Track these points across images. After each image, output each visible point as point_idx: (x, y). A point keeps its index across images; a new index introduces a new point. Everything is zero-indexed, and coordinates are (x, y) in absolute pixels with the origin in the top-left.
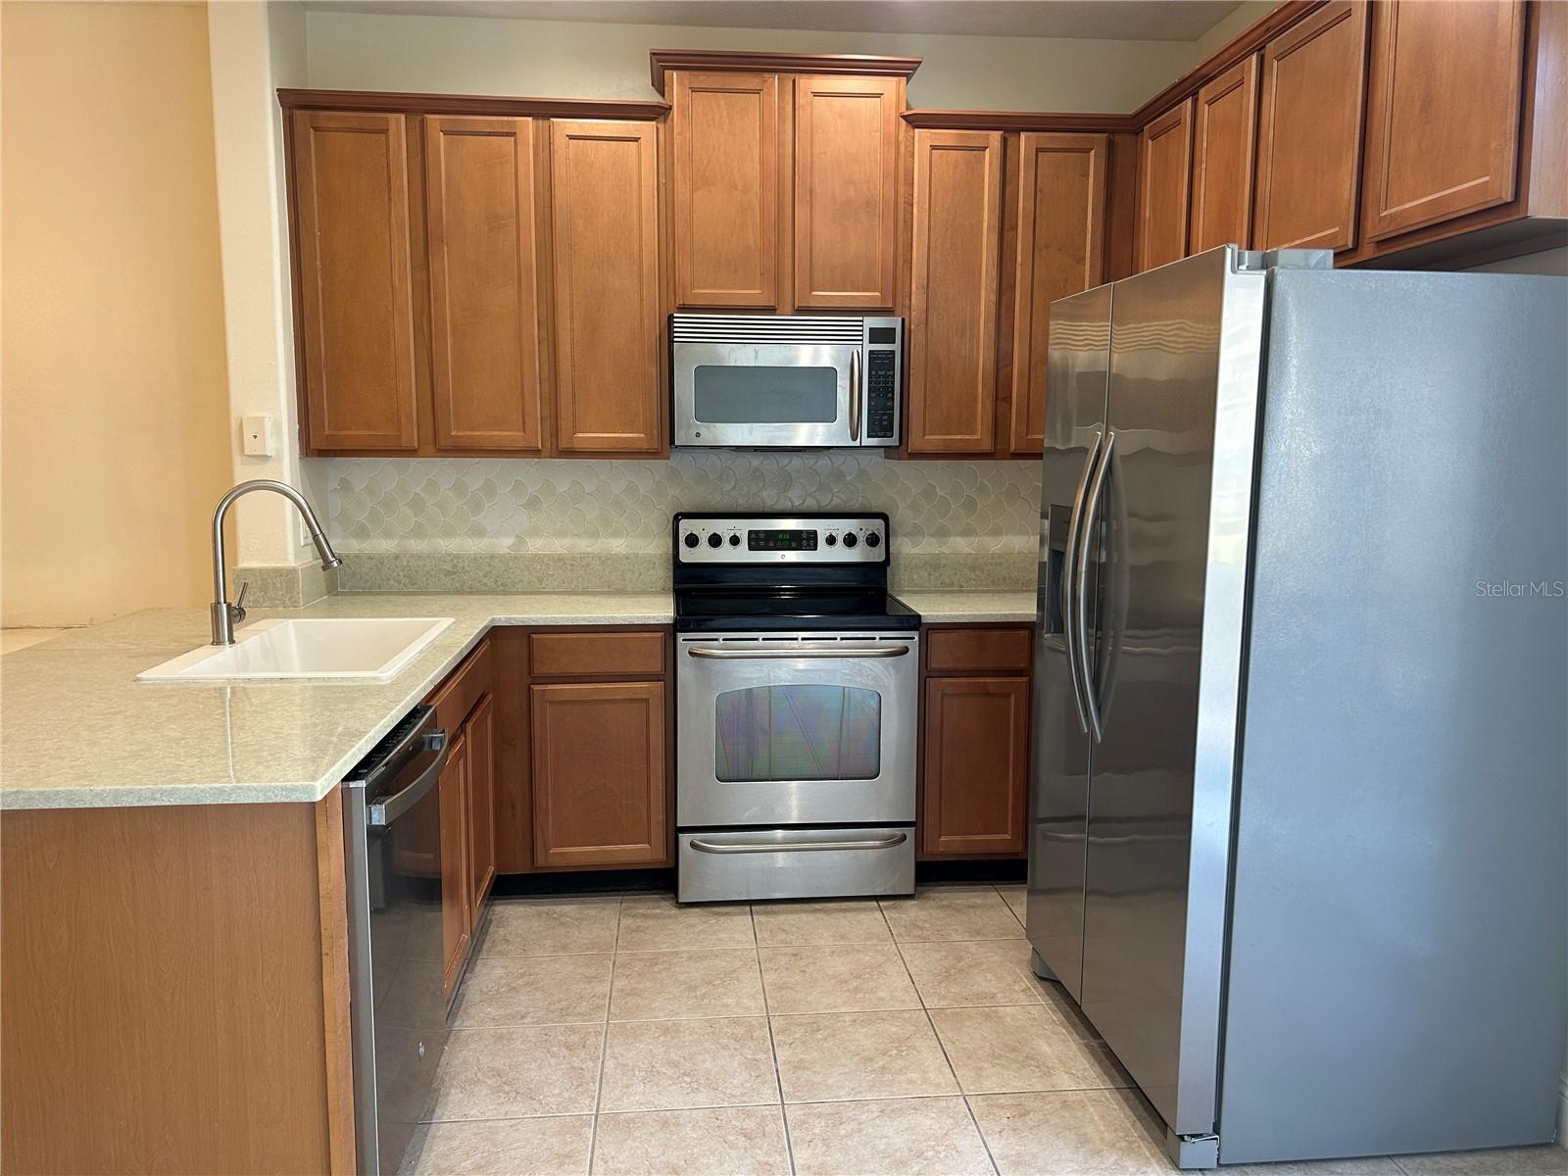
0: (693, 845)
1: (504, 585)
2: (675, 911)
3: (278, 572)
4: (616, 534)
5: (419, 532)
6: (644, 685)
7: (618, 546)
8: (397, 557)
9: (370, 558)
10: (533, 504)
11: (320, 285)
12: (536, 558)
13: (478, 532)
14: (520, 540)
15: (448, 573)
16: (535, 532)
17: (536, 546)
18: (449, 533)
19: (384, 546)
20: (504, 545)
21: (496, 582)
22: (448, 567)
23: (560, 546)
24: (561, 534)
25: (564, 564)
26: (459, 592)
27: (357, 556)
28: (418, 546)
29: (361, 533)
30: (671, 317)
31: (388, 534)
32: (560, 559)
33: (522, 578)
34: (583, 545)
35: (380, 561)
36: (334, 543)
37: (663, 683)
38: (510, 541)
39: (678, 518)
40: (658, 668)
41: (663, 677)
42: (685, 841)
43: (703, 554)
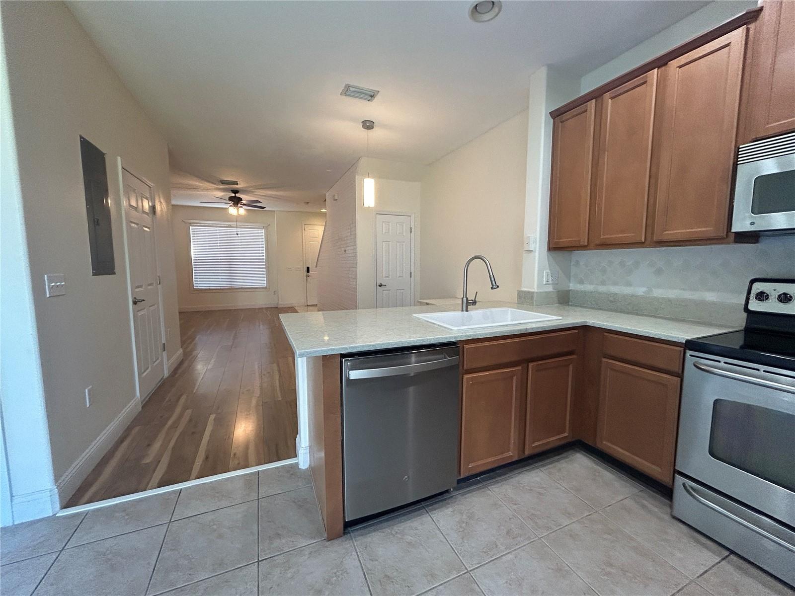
0: (684, 485)
1: (637, 310)
2: (667, 517)
3: (528, 292)
4: (709, 290)
5: (603, 283)
6: (667, 376)
7: (711, 297)
8: (591, 292)
9: (582, 292)
10: (659, 272)
12: (656, 299)
13: (629, 284)
14: (650, 289)
15: (611, 302)
16: (658, 286)
17: (658, 293)
18: (615, 284)
19: (588, 287)
20: (641, 291)
21: (633, 308)
22: (611, 299)
23: (671, 294)
24: (673, 288)
25: (672, 303)
26: (616, 311)
27: (577, 291)
28: (602, 289)
29: (581, 282)
30: (737, 150)
31: (591, 283)
32: (669, 300)
33: (646, 308)
34: (688, 295)
35: (585, 293)
36: (571, 285)
37: (679, 379)
38: (644, 289)
39: (753, 281)
40: (677, 368)
41: (681, 376)
42: (679, 480)
43: (772, 306)
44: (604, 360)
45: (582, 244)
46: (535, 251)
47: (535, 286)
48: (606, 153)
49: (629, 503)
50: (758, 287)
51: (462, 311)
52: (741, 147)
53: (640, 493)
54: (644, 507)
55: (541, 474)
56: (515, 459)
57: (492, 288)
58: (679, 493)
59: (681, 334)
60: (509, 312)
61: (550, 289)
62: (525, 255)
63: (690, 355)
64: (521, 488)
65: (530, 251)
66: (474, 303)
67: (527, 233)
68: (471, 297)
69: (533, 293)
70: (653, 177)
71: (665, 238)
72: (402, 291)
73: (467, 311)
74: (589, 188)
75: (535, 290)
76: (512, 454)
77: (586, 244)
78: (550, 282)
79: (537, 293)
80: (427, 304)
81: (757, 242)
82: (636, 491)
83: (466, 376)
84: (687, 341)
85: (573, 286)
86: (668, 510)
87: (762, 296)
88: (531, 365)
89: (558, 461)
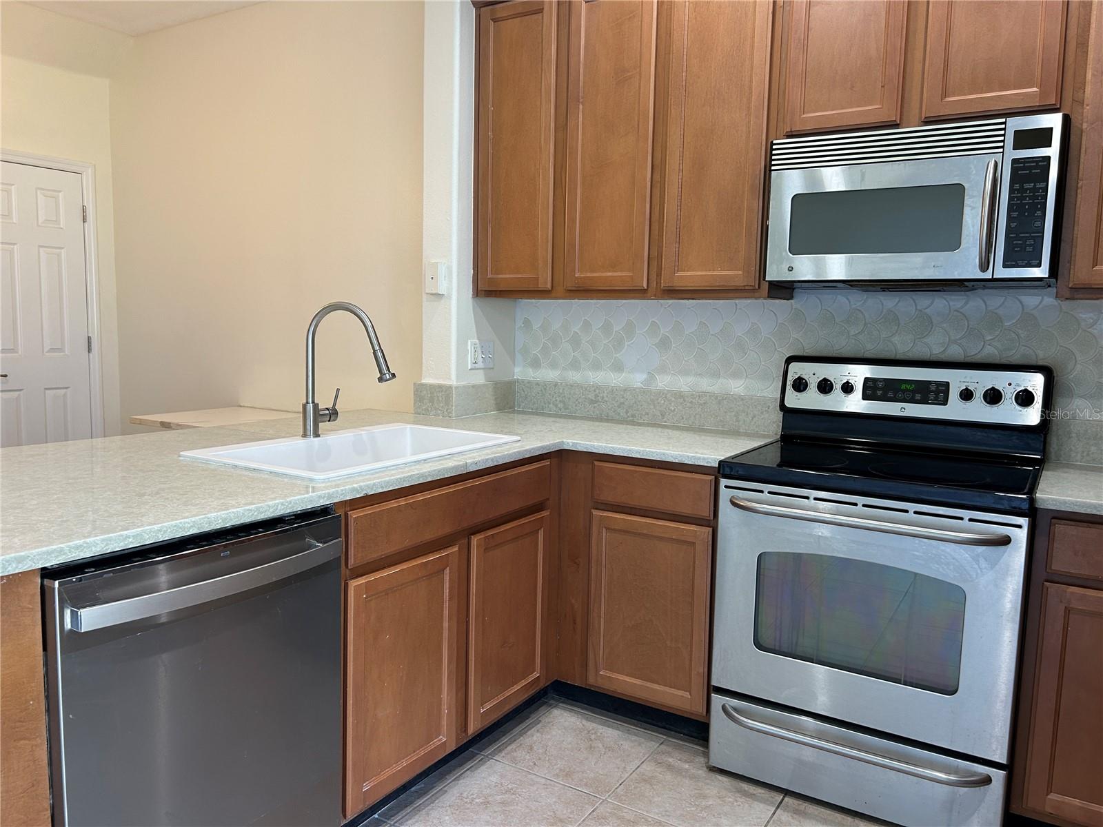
0: (724, 708)
1: (633, 416)
2: (702, 772)
3: (440, 387)
4: (736, 375)
5: (575, 365)
6: (692, 528)
7: (737, 387)
8: (556, 385)
9: (538, 384)
10: (664, 344)
11: (490, 151)
12: (661, 393)
13: (618, 367)
14: (651, 377)
15: (592, 402)
16: (663, 370)
17: (664, 382)
18: (596, 366)
19: (548, 375)
20: (637, 379)
21: (627, 412)
22: (591, 396)
23: (684, 383)
24: (685, 372)
25: (685, 401)
26: (599, 419)
27: (529, 382)
28: (574, 377)
29: (536, 364)
31: (553, 366)
32: (680, 395)
33: (647, 411)
34: (706, 385)
35: (544, 386)
36: (517, 370)
37: (710, 530)
38: (643, 376)
39: (790, 360)
40: (706, 512)
41: (711, 522)
42: (717, 700)
43: (811, 400)
44: (595, 512)
45: (541, 286)
46: (449, 297)
47: (453, 376)
48: (581, 107)
49: (648, 768)
50: (796, 370)
51: (305, 435)
52: (775, 142)
53: (662, 746)
54: (670, 767)
55: (499, 767)
56: (452, 747)
57: (380, 380)
58: (718, 723)
59: (710, 452)
60: (408, 430)
61: (479, 378)
62: (427, 305)
63: (726, 487)
64: (469, 806)
65: (439, 296)
66: (333, 414)
67: (431, 254)
68: (325, 402)
69: (450, 387)
70: (658, 168)
71: (678, 284)
72: (63, 391)
73: (317, 435)
74: (552, 170)
75: (453, 382)
76: (445, 739)
77: (549, 286)
78: (480, 365)
79: (456, 388)
80: (166, 426)
81: (790, 297)
82: (654, 745)
83: (353, 584)
84: (720, 462)
85: (520, 372)
86: (702, 760)
87: (800, 385)
88: (475, 540)
89: (521, 734)
